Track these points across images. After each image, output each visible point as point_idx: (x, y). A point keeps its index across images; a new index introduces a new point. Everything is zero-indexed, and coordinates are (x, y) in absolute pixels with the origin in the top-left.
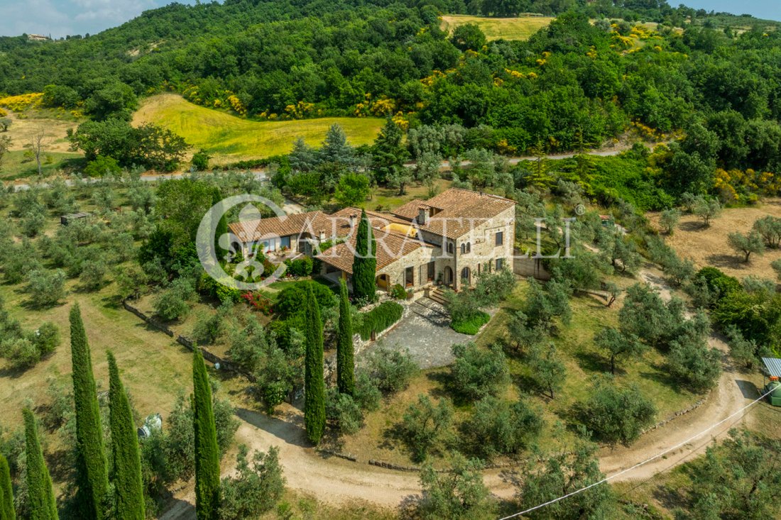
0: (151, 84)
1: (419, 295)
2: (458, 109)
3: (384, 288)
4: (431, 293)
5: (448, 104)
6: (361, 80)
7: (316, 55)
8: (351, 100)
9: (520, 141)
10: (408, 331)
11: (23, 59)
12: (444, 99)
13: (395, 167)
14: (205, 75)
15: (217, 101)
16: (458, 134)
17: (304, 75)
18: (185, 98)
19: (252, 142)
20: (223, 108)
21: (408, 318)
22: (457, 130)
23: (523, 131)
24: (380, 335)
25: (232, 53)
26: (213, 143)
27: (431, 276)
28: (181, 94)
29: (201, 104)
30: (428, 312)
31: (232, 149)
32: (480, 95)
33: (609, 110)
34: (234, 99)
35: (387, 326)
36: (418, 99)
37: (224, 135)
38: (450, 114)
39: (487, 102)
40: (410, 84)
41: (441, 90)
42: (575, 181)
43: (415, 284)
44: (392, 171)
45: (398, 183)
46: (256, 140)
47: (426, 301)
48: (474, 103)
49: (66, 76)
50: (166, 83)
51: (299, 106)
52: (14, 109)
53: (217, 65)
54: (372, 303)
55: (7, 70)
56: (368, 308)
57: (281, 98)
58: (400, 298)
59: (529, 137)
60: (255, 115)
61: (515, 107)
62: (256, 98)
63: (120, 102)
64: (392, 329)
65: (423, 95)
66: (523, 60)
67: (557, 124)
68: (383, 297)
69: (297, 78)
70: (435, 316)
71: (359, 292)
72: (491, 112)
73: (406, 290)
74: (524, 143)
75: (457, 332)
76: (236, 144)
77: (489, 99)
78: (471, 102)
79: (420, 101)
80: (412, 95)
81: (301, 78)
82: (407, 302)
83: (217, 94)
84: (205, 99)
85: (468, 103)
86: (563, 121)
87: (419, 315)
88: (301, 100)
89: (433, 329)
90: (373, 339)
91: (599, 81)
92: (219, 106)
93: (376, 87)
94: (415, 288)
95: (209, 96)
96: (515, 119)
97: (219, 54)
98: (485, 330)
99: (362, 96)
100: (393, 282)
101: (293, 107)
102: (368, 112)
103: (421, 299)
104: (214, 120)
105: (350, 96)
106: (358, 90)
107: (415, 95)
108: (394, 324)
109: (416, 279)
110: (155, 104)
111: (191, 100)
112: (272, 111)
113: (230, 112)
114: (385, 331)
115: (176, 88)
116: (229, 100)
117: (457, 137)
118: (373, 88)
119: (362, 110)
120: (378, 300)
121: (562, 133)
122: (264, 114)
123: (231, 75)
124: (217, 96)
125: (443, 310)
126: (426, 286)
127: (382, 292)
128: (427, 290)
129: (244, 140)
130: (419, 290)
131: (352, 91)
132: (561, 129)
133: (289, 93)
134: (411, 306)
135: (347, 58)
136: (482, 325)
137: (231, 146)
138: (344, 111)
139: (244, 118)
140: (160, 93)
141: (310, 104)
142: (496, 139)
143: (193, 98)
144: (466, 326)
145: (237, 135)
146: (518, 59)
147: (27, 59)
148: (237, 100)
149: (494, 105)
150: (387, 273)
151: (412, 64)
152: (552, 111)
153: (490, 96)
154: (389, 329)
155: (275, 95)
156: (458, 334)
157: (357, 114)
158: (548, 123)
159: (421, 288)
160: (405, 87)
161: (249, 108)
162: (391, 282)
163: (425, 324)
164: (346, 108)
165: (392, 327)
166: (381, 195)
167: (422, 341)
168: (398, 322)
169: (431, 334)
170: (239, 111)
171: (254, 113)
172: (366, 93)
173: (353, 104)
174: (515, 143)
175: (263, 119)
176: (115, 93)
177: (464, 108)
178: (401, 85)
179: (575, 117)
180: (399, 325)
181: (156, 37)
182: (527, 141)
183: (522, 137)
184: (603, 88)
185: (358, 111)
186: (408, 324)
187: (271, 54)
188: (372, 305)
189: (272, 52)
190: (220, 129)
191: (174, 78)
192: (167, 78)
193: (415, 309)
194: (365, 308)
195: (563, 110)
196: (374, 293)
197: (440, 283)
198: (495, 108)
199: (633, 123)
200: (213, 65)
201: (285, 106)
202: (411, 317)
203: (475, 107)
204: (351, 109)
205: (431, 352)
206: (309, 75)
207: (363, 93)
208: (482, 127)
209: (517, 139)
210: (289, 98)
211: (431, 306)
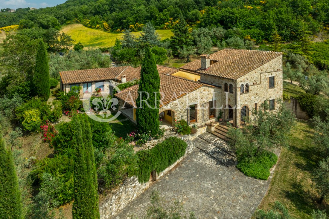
0: (69, 19)
1: (202, 131)
2: (220, 20)
3: (169, 123)
4: (213, 129)
5: (215, 18)
6: (168, 11)
7: (147, 4)
8: (163, 21)
9: (258, 36)
10: (192, 171)
11: (22, 15)
12: (211, 16)
13: (184, 46)
14: (94, 15)
15: (98, 26)
16: (221, 33)
17: (139, 10)
18: (84, 25)
19: (109, 41)
20: (100, 28)
21: (192, 154)
22: (221, 30)
23: (259, 31)
24: (162, 174)
25: (107, 4)
26: (91, 43)
27: (212, 113)
28: (82, 24)
29: (90, 27)
30: (211, 148)
31: (99, 44)
32: (233, 13)
33: (308, 20)
34: (105, 24)
35: (170, 164)
36: (197, 19)
37: (97, 39)
38: (215, 23)
39: (237, 17)
40: (193, 11)
41: (210, 12)
42: (301, 55)
43: (198, 120)
44: (182, 48)
45: (186, 54)
46: (112, 40)
47: (208, 136)
48: (229, 17)
49: (30, 16)
50: (76, 19)
51: (136, 25)
52: (5, 31)
53: (100, 10)
54: (156, 138)
55: (15, 19)
56: (150, 145)
57: (127, 22)
58: (184, 134)
59: (263, 34)
60: (115, 31)
61: (253, 19)
62: (116, 22)
63: (49, 25)
64: (175, 167)
65: (200, 17)
66: (252, 2)
67: (279, 27)
68: (168, 132)
69: (136, 12)
70: (219, 152)
71: (142, 128)
72: (239, 22)
73: (190, 126)
74: (260, 37)
75: (246, 175)
76: (101, 42)
77: (238, 15)
78: (227, 17)
79: (198, 20)
80: (194, 17)
81: (138, 12)
82: (191, 138)
83: (98, 22)
84: (92, 25)
85: (226, 17)
86: (283, 25)
87: (202, 151)
88: (137, 22)
89: (218, 170)
90: (154, 180)
91: (299, 7)
92: (98, 28)
93: (175, 15)
94: (198, 124)
95: (94, 23)
96: (254, 25)
97: (101, 5)
98: (276, 173)
99: (168, 19)
100: (177, 117)
101: (133, 26)
102: (171, 27)
103: (204, 134)
104: (94, 33)
105: (162, 20)
106: (166, 16)
107: (196, 17)
108: (178, 161)
109: (199, 115)
110: (70, 27)
111: (86, 26)
112: (123, 28)
113: (103, 30)
114: (167, 169)
115: (81, 21)
116: (103, 25)
117: (221, 34)
118: (174, 15)
119: (168, 26)
120: (162, 135)
121: (283, 32)
122: (119, 30)
123: (106, 14)
124: (98, 23)
125: (226, 146)
126: (208, 122)
127: (166, 127)
128: (209, 126)
129: (105, 41)
130: (202, 126)
131: (163, 17)
132: (283, 29)
133: (131, 19)
134: (194, 141)
135: (161, 4)
136: (271, 167)
137: (98, 43)
138: (159, 27)
139: (109, 32)
140: (73, 23)
141: (141, 24)
142: (244, 35)
143: (87, 25)
144: (256, 168)
145: (103, 39)
146: (250, 2)
147: (24, 15)
148: (107, 24)
149: (241, 18)
150: (171, 109)
151: (194, 3)
152: (276, 20)
153: (238, 14)
154: (172, 166)
155: (124, 20)
156: (246, 179)
157: (165, 28)
158: (274, 26)
159: (203, 123)
160: (191, 13)
161: (112, 27)
162: (176, 118)
163: (210, 162)
164: (159, 25)
165: (175, 164)
166: (175, 62)
167: (207, 185)
168: (181, 159)
169: (217, 176)
170: (107, 29)
171: (114, 29)
172: (170, 18)
173: (163, 23)
174: (255, 37)
175: (118, 32)
176: (47, 20)
177: (224, 20)
178: (188, 12)
179: (290, 23)
180: (182, 162)
181: (79, 5)
182: (262, 36)
183: (259, 34)
184: (302, 10)
185: (165, 26)
186: (192, 161)
187: (125, 4)
188: (156, 141)
189: (126, 3)
190: (96, 37)
191: (80, 17)
192: (76, 17)
193: (198, 144)
194: (148, 144)
195: (282, 19)
196: (157, 128)
197: (221, 120)
198: (241, 20)
199: (324, 28)
200: (98, 10)
201: (129, 25)
202: (194, 153)
203: (230, 19)
204: (162, 26)
205: (219, 204)
206: (141, 10)
207: (169, 18)
208: (235, 28)
209: (256, 35)
210: (131, 22)
211: (214, 142)
